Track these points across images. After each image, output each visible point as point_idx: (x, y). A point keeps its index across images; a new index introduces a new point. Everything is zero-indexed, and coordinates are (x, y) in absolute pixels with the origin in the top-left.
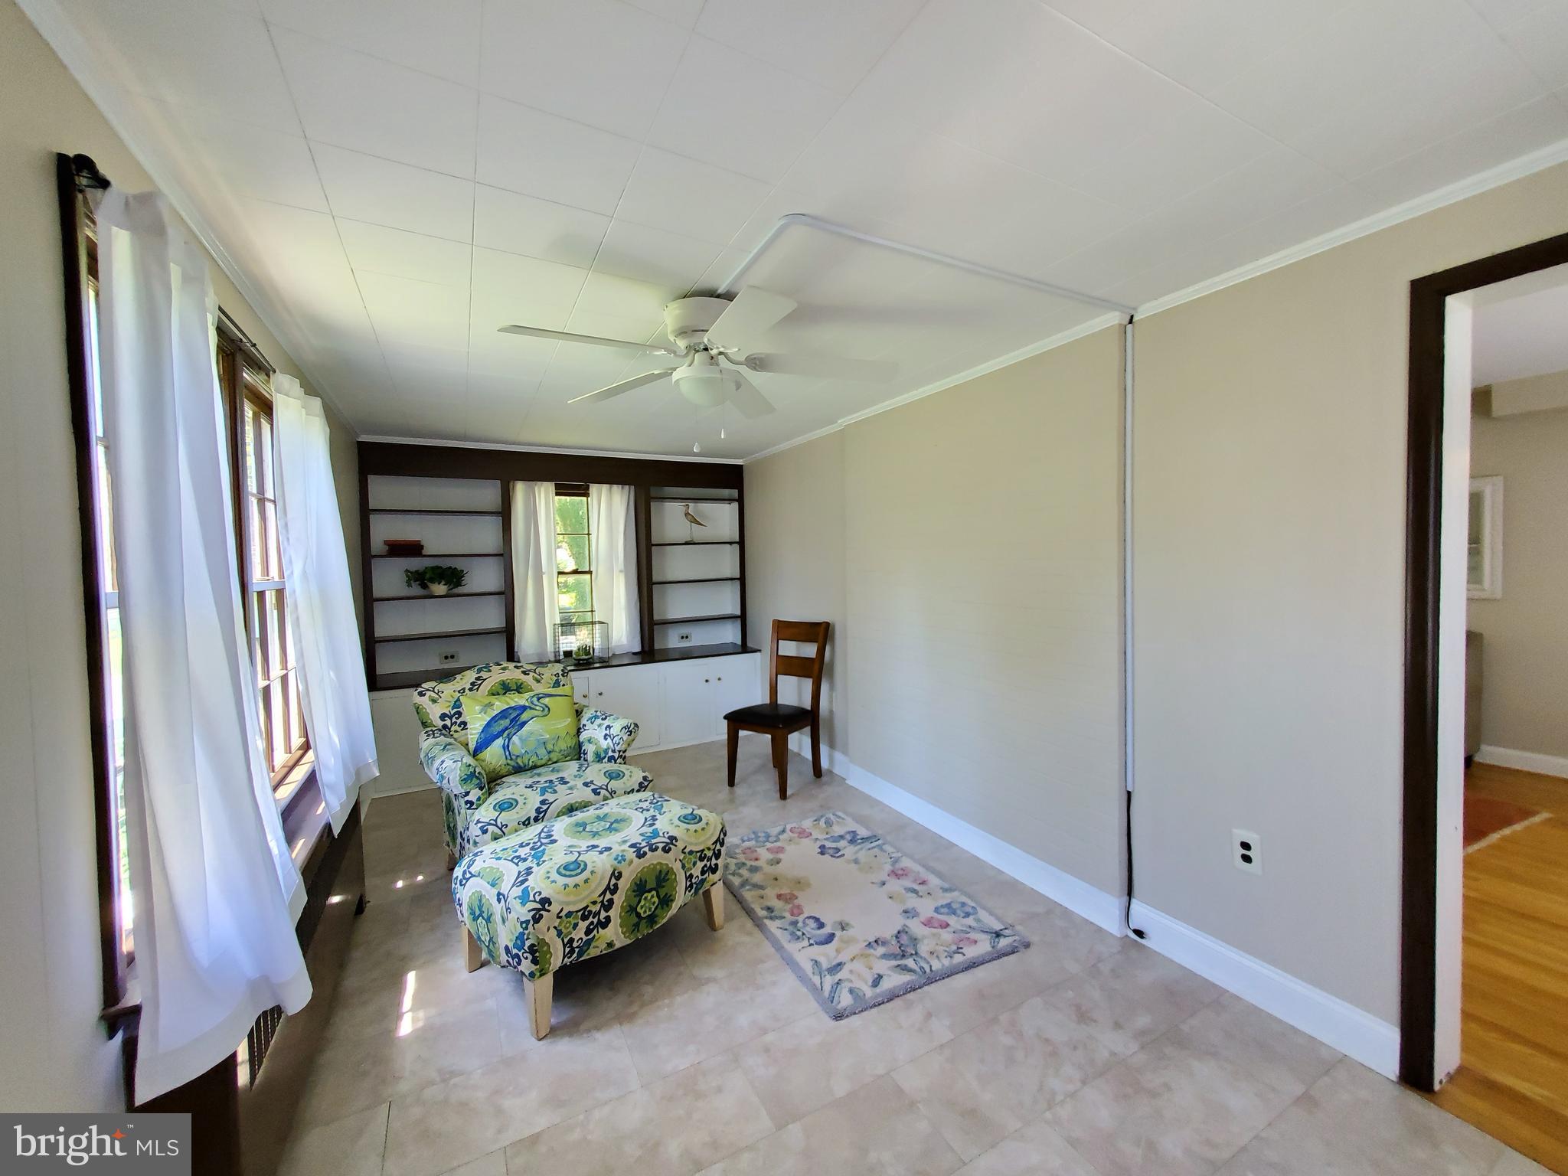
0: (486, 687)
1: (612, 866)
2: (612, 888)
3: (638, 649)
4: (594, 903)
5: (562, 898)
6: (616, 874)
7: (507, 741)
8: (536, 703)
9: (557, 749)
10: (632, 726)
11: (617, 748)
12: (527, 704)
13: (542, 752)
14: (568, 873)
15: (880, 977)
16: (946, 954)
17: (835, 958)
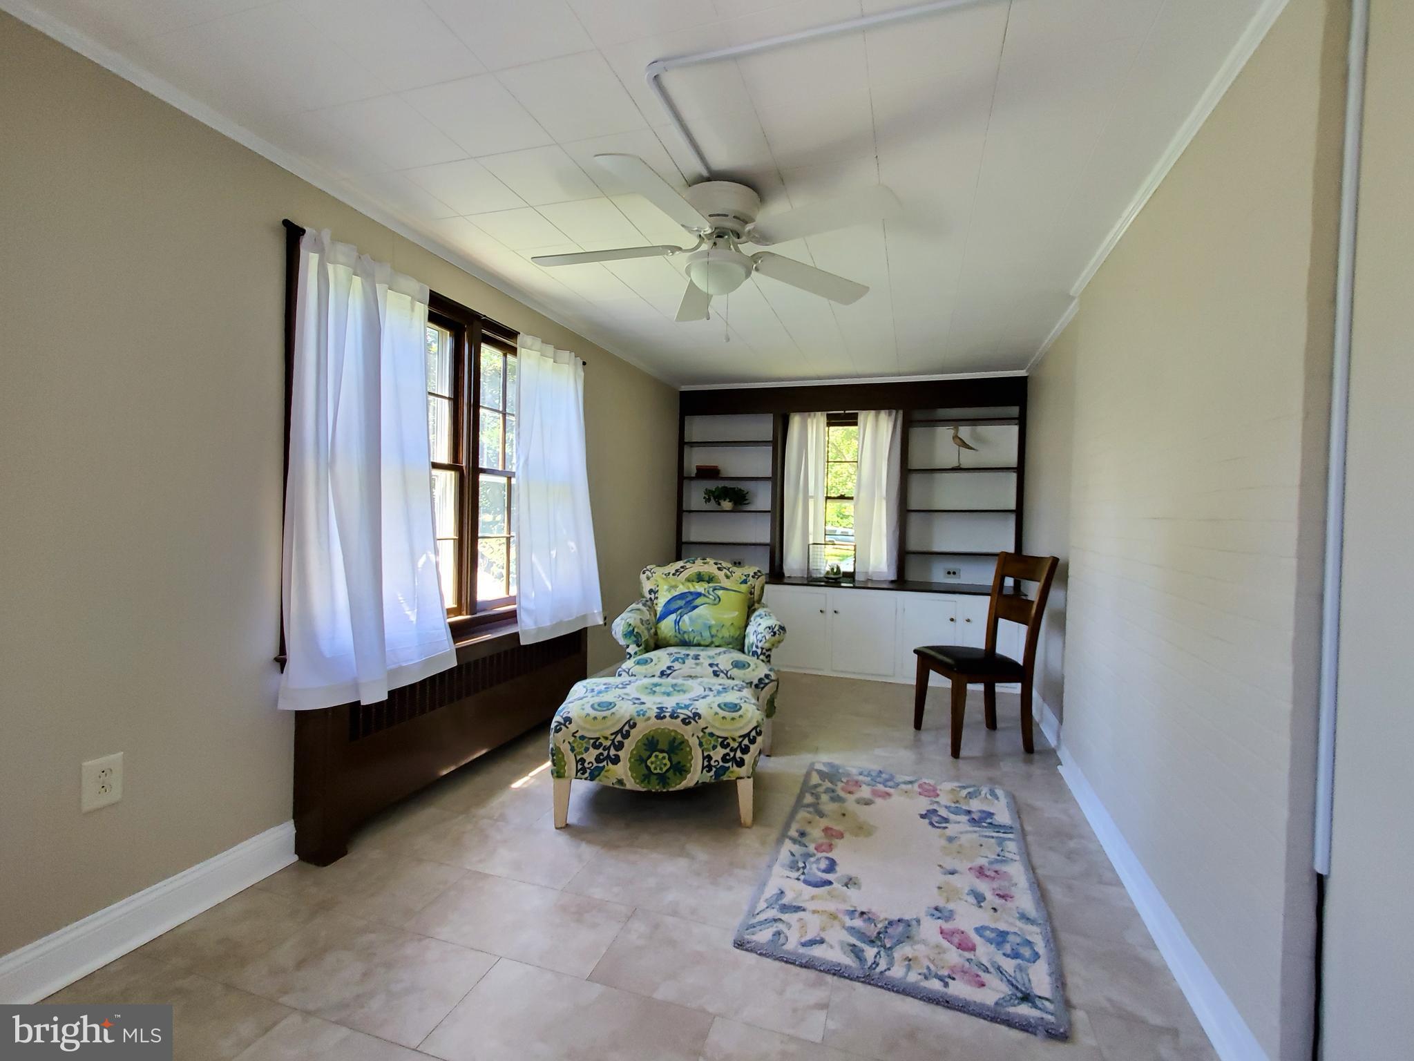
0: (685, 574)
1: (631, 715)
2: (624, 733)
3: (893, 577)
4: (606, 738)
5: (582, 724)
6: (631, 723)
7: (679, 617)
8: (711, 593)
9: (720, 635)
10: (777, 628)
11: (760, 645)
12: (703, 592)
13: (706, 634)
14: (599, 708)
15: (822, 942)
16: (925, 971)
17: (804, 901)
